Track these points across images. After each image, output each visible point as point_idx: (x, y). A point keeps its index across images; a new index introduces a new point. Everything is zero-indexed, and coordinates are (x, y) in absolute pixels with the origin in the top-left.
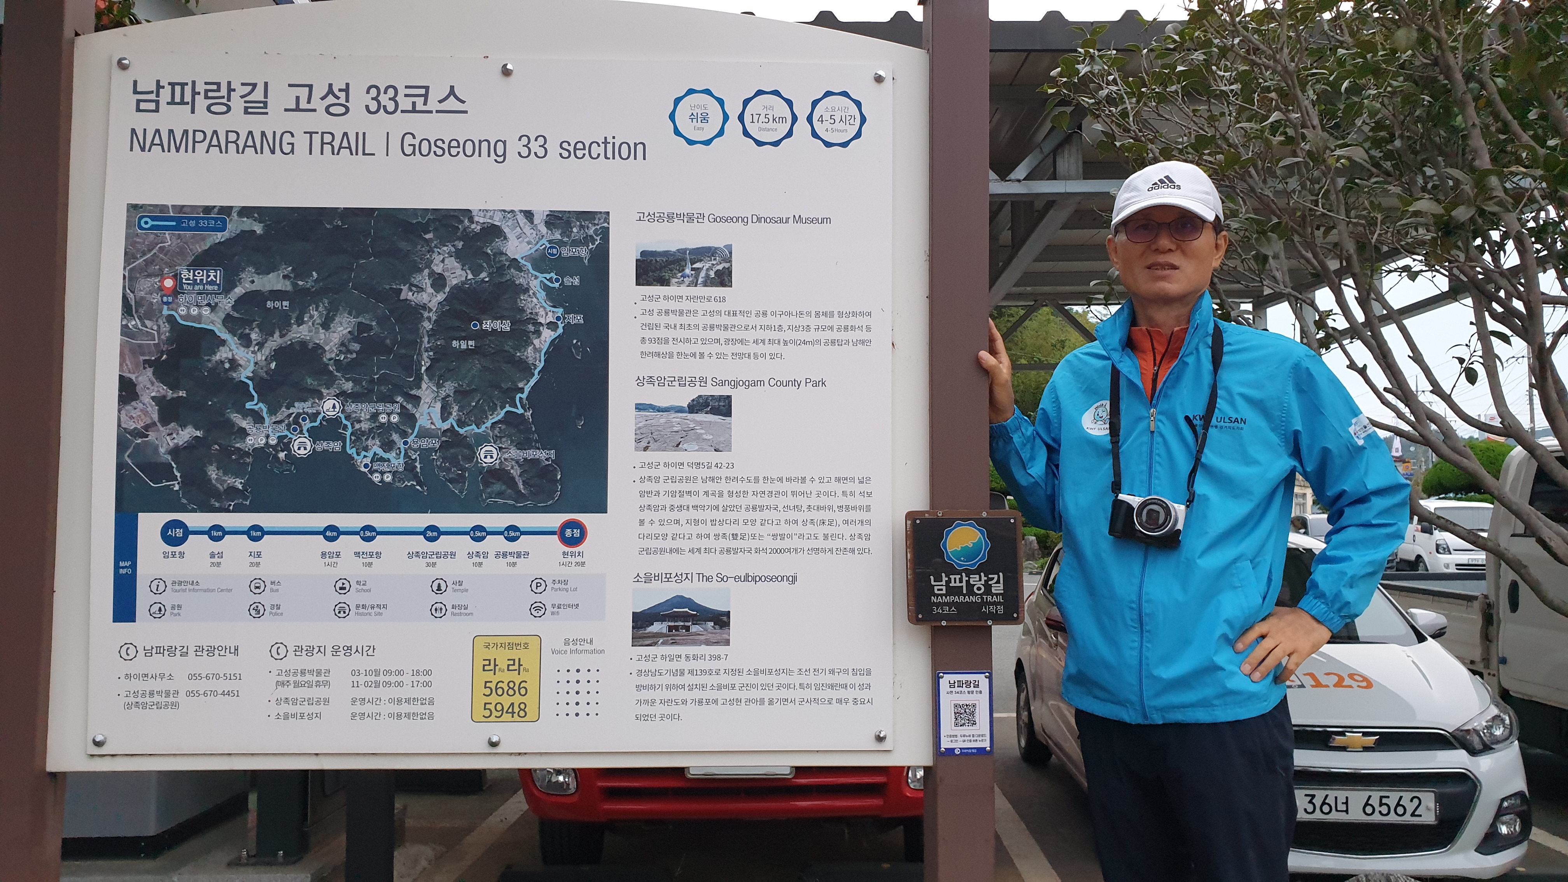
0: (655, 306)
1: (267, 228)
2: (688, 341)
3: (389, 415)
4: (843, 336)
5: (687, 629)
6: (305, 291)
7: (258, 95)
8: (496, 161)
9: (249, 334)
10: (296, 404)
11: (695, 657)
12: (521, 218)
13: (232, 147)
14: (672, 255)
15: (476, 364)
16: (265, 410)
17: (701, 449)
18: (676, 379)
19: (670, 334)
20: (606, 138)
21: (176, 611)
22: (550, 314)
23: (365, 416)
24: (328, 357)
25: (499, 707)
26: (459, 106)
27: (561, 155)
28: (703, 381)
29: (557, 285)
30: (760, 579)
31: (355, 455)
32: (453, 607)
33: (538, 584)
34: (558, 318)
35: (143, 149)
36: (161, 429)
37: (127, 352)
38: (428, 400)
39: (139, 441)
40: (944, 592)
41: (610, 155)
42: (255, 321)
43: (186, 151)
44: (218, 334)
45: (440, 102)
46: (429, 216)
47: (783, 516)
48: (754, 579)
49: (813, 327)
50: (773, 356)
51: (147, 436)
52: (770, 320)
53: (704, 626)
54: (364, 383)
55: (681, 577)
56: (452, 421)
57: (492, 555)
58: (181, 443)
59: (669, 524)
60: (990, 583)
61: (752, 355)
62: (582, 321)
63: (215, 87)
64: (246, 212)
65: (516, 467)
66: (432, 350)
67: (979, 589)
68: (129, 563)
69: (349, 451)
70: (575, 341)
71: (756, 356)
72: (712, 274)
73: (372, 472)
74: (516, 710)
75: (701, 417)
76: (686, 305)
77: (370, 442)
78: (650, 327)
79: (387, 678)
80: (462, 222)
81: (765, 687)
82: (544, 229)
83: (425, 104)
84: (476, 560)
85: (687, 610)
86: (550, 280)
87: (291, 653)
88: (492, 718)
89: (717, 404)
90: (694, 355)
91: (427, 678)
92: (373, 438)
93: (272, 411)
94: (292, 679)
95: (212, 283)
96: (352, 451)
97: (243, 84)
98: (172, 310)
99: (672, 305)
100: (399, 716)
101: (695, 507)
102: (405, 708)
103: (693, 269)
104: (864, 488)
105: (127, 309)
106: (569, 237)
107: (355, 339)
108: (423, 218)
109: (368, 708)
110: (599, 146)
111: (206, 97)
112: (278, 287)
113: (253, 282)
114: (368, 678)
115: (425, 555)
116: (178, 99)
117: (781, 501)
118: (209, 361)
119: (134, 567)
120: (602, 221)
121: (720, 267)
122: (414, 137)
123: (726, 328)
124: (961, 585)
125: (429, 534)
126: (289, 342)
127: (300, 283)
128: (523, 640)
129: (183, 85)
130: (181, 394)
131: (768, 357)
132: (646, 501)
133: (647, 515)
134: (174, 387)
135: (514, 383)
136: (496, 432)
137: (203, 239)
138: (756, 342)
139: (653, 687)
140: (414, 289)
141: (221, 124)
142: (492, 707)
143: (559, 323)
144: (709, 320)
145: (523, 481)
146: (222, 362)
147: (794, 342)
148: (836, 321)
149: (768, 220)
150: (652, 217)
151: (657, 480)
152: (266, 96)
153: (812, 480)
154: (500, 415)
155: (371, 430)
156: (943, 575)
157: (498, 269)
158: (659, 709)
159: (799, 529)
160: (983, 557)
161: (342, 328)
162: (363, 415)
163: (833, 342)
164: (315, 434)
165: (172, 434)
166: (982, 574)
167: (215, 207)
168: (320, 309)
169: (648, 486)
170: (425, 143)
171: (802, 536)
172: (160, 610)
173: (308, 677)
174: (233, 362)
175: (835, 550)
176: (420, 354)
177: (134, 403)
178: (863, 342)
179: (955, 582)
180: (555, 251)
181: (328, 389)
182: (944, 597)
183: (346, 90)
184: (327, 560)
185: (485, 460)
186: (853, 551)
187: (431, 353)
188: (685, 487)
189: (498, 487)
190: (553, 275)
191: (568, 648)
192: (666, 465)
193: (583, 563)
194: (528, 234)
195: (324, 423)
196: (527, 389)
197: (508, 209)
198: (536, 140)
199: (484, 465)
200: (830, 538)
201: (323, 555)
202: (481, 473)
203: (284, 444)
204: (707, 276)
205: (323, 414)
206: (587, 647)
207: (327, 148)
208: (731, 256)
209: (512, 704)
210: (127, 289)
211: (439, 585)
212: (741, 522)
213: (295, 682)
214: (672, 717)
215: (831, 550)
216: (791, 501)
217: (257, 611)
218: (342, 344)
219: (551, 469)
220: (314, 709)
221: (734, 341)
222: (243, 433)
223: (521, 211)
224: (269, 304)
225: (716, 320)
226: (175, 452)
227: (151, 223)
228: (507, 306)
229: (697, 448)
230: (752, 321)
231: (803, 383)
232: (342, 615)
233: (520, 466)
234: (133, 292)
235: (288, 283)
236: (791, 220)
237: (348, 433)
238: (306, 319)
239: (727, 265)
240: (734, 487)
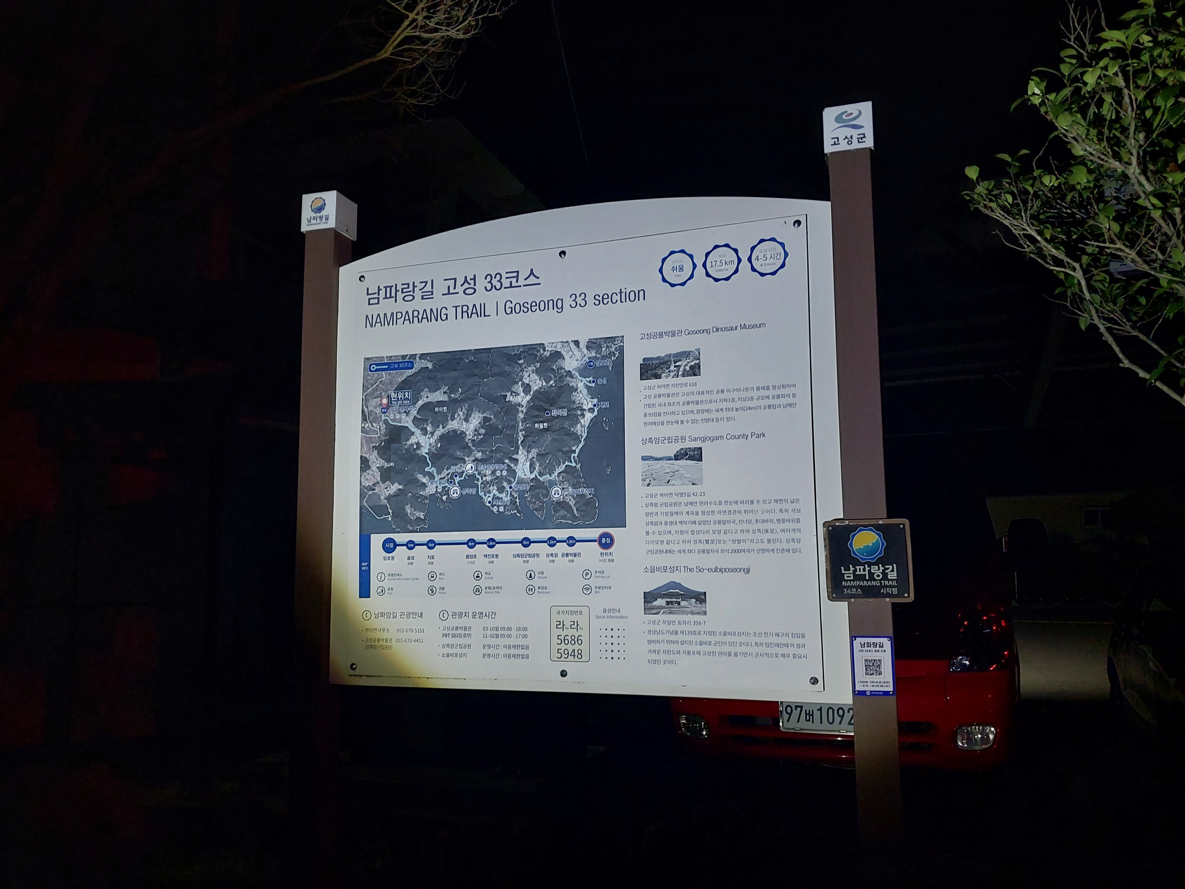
0: (652, 392)
1: (434, 366)
2: (673, 413)
3: (501, 471)
4: (776, 402)
5: (679, 603)
6: (455, 400)
7: (428, 288)
8: (557, 312)
9: (426, 428)
10: (451, 467)
11: (684, 623)
12: (572, 345)
13: (416, 319)
14: (662, 359)
15: (549, 437)
16: (435, 472)
17: (684, 484)
18: (666, 439)
19: (662, 409)
20: (621, 290)
21: (390, 592)
22: (590, 403)
23: (488, 472)
24: (468, 438)
25: (566, 652)
26: (536, 281)
27: (594, 303)
28: (683, 438)
29: (593, 385)
30: (725, 570)
31: (483, 496)
32: (539, 588)
33: (586, 574)
34: (595, 405)
35: (372, 326)
36: (382, 485)
37: (364, 442)
38: (523, 461)
39: (371, 493)
40: (852, 578)
41: (623, 300)
42: (429, 419)
43: (393, 324)
44: (410, 428)
45: (525, 279)
46: (521, 350)
47: (739, 527)
48: (721, 570)
49: (755, 397)
50: (728, 419)
51: (374, 490)
52: (726, 395)
53: (689, 602)
54: (487, 453)
55: (674, 569)
56: (536, 473)
57: (560, 555)
58: (392, 493)
59: (664, 534)
60: (886, 571)
61: (715, 419)
62: (608, 406)
63: (406, 286)
64: (423, 356)
65: (572, 500)
66: (524, 430)
67: (878, 576)
68: (367, 563)
69: (480, 494)
70: (604, 419)
71: (717, 420)
72: (688, 368)
73: (493, 506)
74: (576, 654)
75: (683, 462)
76: (671, 390)
77: (491, 488)
78: (649, 406)
79: (502, 632)
80: (539, 351)
81: (732, 644)
82: (585, 351)
83: (517, 282)
84: (551, 558)
85: (677, 591)
86: (590, 382)
87: (450, 617)
88: (562, 659)
89: (692, 453)
90: (677, 422)
91: (525, 633)
92: (493, 485)
93: (439, 473)
94: (451, 632)
95: (407, 399)
96: (481, 494)
97: (420, 282)
98: (387, 416)
99: (663, 391)
100: (509, 656)
101: (681, 522)
102: (513, 651)
103: (675, 367)
104: (795, 506)
105: (364, 419)
106: (600, 354)
107: (482, 427)
108: (518, 351)
109: (492, 651)
110: (617, 295)
111: (402, 292)
112: (441, 399)
113: (427, 397)
114: (492, 632)
115: (522, 556)
116: (388, 296)
117: (737, 517)
118: (406, 444)
119: (369, 566)
120: (619, 342)
121: (693, 363)
122: (511, 303)
123: (697, 403)
124: (864, 573)
125: (525, 542)
126: (447, 431)
127: (453, 396)
128: (580, 609)
129: (391, 287)
130: (391, 465)
131: (725, 420)
132: (650, 519)
133: (651, 528)
134: (388, 461)
135: (570, 447)
136: (561, 478)
137: (402, 374)
138: (717, 410)
139: (658, 642)
140: (513, 394)
141: (409, 307)
142: (562, 651)
143: (595, 408)
144: (686, 399)
145: (577, 509)
146: (413, 445)
147: (743, 409)
148: (771, 392)
149: (723, 329)
150: (649, 336)
151: (656, 505)
152: (432, 288)
153: (758, 502)
154: (562, 468)
155: (492, 481)
156: (851, 566)
157: (560, 377)
158: (662, 657)
159: (750, 536)
160: (880, 553)
161: (475, 421)
162: (487, 471)
163: (769, 407)
164: (462, 485)
165: (387, 488)
166: (880, 565)
167: (407, 355)
168: (463, 410)
169: (651, 509)
170: (518, 306)
171: (752, 541)
172: (382, 591)
173: (459, 631)
174: (418, 444)
175: (775, 550)
176: (518, 433)
177: (368, 471)
178: (790, 405)
179: (860, 571)
180: (592, 364)
181: (468, 457)
182: (852, 582)
183: (474, 279)
184: (469, 560)
185: (555, 496)
186: (788, 551)
187: (524, 432)
188: (674, 509)
189: (562, 512)
190: (591, 379)
191: (605, 614)
192: (661, 495)
193: (613, 560)
194: (576, 354)
195: (467, 478)
196: (577, 451)
197: (565, 341)
198: (580, 296)
199: (554, 499)
200: (772, 542)
201: (467, 557)
202: (552, 504)
203: (445, 491)
204: (685, 370)
205: (466, 473)
206: (617, 614)
207: (465, 314)
208: (699, 356)
209: (574, 650)
210: (364, 407)
211: (531, 574)
212: (711, 532)
213: (452, 634)
214: (671, 662)
215: (773, 550)
216: (745, 517)
217: (432, 591)
218: (476, 430)
219: (593, 500)
220: (463, 651)
221: (703, 411)
222: (424, 485)
223: (572, 341)
224: (436, 409)
225: (691, 398)
226: (389, 498)
227: (376, 367)
228: (565, 400)
229: (680, 483)
230: (715, 396)
231: (750, 436)
232: (477, 593)
233: (574, 499)
234: (367, 408)
235: (446, 396)
236: (739, 328)
237: (480, 483)
238: (456, 417)
239: (697, 362)
240: (705, 508)
